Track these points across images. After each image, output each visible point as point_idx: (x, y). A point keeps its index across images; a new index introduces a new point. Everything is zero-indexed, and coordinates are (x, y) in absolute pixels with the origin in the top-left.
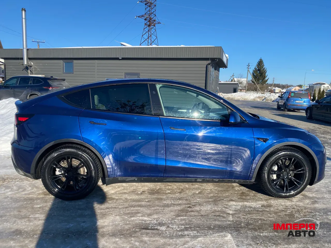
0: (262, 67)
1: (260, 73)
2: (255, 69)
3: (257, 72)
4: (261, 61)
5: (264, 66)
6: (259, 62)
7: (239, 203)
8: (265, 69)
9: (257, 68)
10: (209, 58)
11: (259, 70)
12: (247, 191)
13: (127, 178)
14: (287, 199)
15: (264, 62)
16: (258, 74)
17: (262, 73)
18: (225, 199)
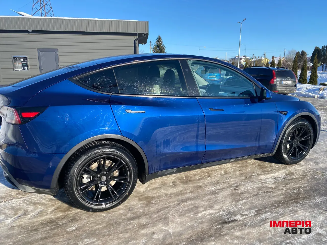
0: (161, 44)
1: (159, 50)
2: (155, 46)
3: (157, 48)
4: (159, 38)
5: (163, 43)
6: (158, 39)
7: (267, 176)
8: (164, 46)
9: (156, 44)
10: (137, 33)
11: (158, 47)
12: (261, 163)
13: (166, 171)
14: (297, 164)
15: (162, 38)
16: (158, 51)
17: (162, 50)
18: (253, 175)
